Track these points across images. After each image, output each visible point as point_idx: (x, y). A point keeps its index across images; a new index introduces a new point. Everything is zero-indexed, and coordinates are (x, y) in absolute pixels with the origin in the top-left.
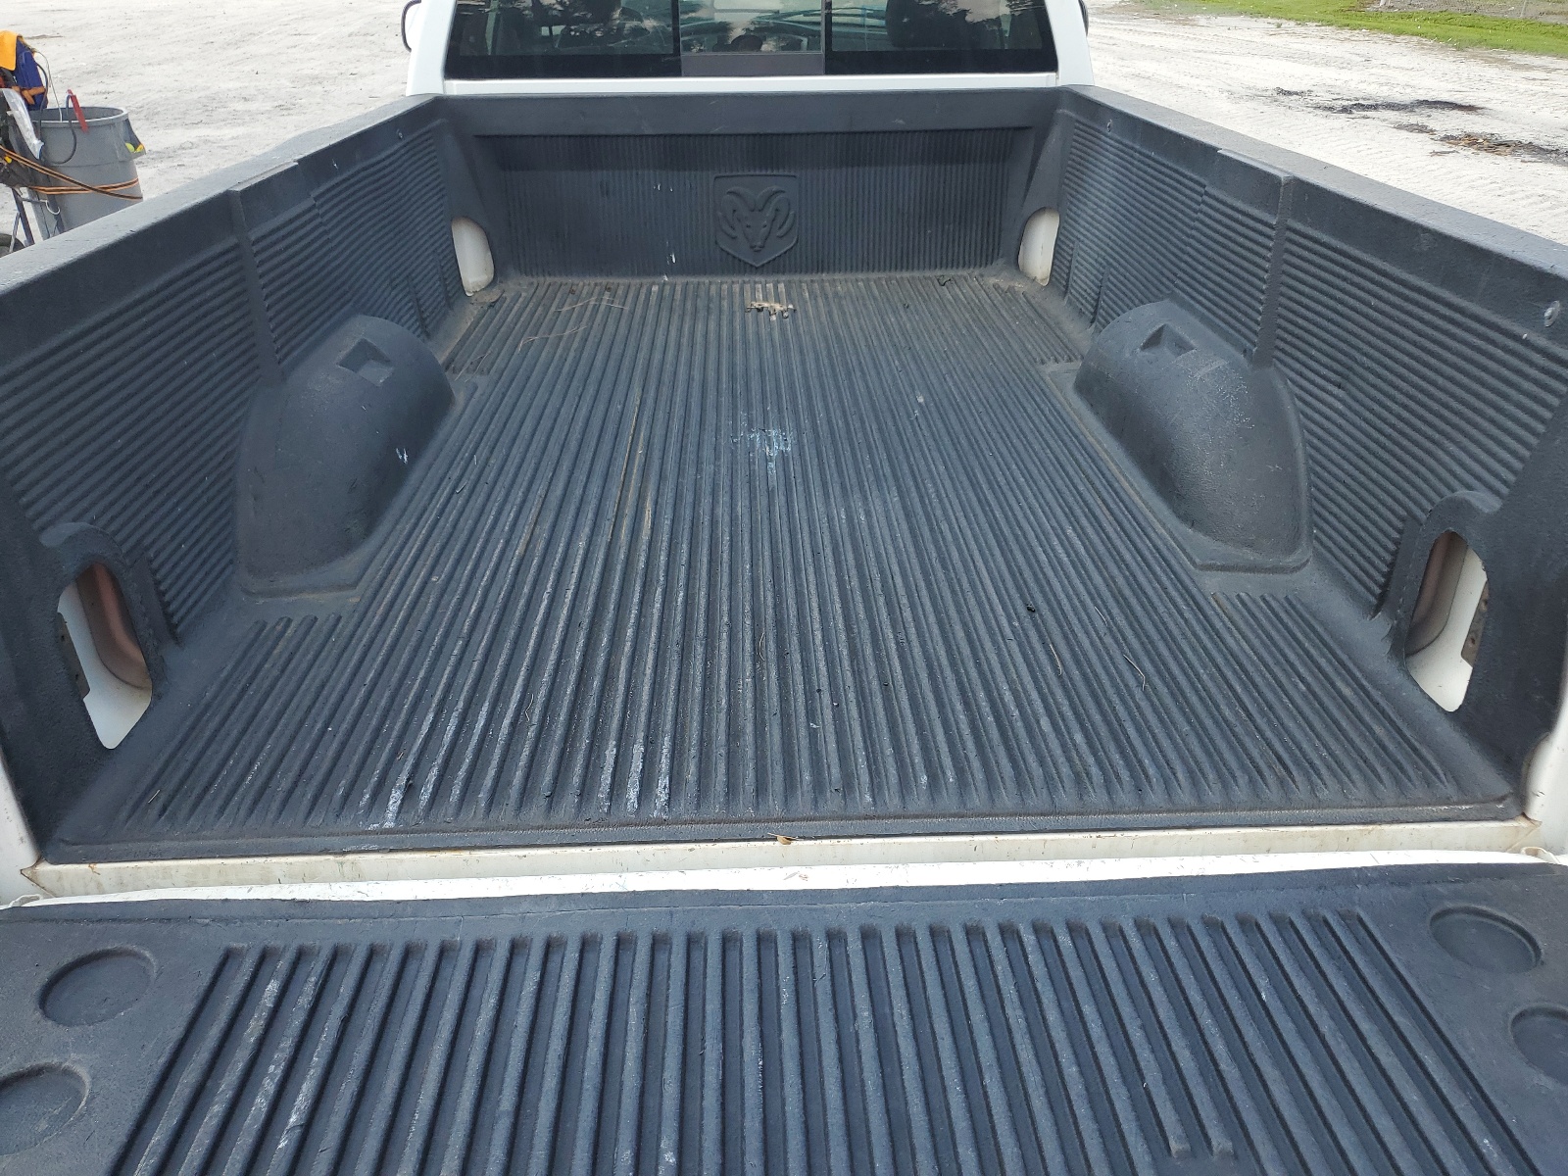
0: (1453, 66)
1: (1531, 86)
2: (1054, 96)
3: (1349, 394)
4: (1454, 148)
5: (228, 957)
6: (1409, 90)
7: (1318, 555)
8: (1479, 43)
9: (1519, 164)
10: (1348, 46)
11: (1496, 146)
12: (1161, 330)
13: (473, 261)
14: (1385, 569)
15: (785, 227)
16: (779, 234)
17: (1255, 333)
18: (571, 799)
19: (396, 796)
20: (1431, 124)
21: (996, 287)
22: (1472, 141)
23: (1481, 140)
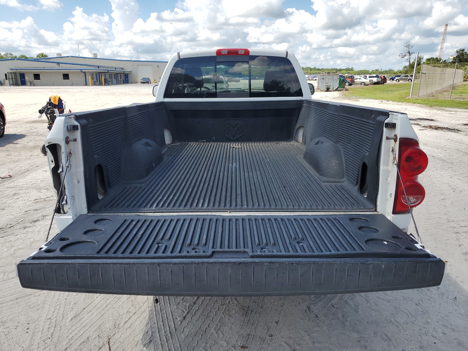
0: (429, 111)
1: (451, 115)
2: (302, 102)
3: (352, 145)
4: (426, 129)
5: (125, 221)
6: (415, 116)
7: (348, 178)
8: (436, 105)
9: (443, 132)
10: (400, 106)
11: (437, 128)
12: (319, 141)
13: (168, 138)
14: (357, 176)
15: (240, 132)
16: (239, 132)
17: (335, 137)
18: (188, 206)
19: (155, 205)
20: (420, 123)
21: (290, 144)
22: (431, 127)
23: (433, 127)
